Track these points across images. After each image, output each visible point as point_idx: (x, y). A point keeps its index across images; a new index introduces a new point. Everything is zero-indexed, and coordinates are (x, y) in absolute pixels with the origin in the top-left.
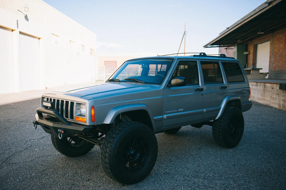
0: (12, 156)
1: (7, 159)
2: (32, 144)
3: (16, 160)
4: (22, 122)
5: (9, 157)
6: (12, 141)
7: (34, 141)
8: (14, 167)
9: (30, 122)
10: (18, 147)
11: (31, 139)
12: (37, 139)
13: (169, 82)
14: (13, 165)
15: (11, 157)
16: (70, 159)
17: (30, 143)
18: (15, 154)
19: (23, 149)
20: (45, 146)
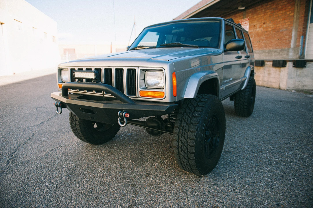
0: (16, 152)
1: (12, 157)
2: (34, 133)
3: (24, 156)
4: (7, 107)
5: (13, 153)
6: (5, 131)
7: (33, 128)
8: (29, 168)
9: (16, 107)
10: (17, 137)
11: (29, 127)
12: (36, 125)
13: (225, 46)
14: (25, 166)
15: (14, 152)
16: (98, 147)
17: (30, 132)
18: (19, 148)
19: (26, 140)
20: (52, 133)
